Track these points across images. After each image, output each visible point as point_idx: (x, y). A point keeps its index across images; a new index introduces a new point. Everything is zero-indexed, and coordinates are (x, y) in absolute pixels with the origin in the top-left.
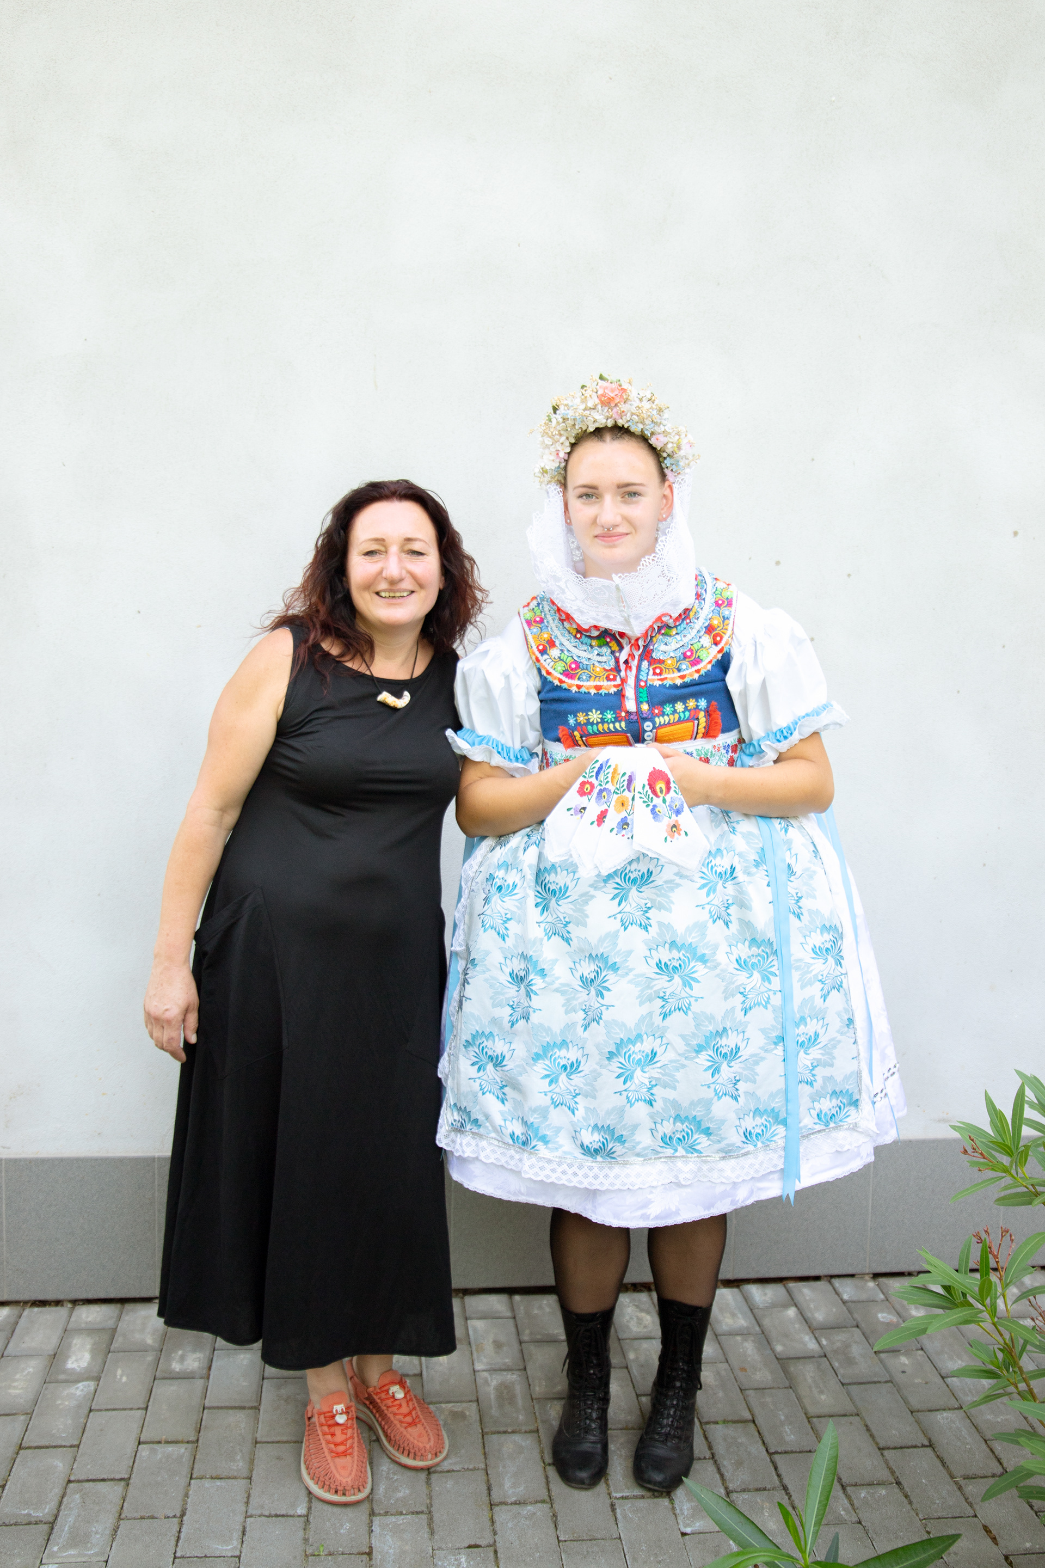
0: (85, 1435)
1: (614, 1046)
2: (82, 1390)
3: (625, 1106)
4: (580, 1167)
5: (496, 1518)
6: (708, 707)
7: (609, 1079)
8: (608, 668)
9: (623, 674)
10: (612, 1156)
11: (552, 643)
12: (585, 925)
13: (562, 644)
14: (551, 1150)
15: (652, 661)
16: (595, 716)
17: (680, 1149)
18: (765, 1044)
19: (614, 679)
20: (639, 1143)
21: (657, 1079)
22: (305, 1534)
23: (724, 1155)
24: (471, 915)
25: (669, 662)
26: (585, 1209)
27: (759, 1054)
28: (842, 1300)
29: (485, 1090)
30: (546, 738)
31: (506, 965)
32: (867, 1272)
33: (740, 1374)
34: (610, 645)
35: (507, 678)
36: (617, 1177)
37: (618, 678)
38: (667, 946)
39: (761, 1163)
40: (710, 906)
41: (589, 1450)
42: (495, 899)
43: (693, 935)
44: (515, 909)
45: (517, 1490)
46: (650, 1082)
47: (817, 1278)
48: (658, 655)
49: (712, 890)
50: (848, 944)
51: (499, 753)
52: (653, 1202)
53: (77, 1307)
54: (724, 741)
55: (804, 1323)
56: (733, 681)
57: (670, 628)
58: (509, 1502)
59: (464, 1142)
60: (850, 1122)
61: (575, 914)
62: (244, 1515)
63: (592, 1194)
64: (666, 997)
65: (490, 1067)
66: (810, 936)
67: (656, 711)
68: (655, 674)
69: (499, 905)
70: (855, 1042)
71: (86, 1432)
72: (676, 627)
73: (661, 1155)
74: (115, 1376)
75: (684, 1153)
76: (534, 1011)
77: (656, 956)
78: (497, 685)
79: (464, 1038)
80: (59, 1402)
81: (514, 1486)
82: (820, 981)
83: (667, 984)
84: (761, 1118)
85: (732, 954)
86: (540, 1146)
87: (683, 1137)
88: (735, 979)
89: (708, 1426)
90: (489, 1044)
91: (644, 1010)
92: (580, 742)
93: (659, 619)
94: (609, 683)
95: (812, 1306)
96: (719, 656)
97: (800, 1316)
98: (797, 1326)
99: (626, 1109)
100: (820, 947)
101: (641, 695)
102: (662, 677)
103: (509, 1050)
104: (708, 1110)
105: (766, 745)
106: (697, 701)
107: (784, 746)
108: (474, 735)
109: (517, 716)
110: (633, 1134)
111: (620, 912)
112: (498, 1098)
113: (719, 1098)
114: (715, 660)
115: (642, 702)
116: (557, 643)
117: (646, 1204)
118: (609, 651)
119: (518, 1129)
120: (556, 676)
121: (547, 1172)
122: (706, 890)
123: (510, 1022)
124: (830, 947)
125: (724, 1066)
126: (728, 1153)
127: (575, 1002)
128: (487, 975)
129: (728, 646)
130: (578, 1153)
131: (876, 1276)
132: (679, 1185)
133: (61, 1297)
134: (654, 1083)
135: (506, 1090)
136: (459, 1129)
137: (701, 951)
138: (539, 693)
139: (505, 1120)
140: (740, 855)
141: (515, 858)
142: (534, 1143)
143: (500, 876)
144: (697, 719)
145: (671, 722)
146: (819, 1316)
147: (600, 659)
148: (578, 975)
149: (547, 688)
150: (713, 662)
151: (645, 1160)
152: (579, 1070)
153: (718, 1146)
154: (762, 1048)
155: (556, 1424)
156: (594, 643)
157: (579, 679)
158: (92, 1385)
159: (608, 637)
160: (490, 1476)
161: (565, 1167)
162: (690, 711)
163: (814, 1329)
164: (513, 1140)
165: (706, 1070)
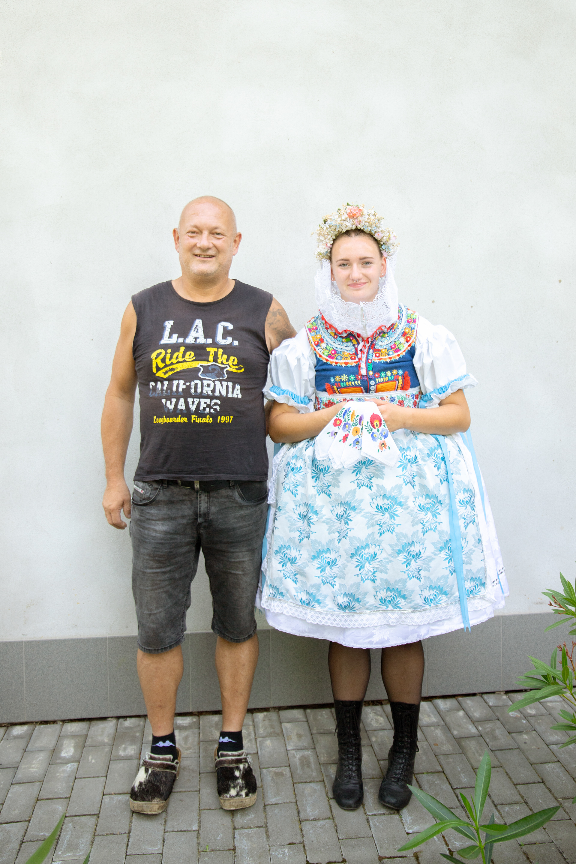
0: (73, 792)
1: (354, 550)
2: (70, 768)
3: (360, 582)
4: (338, 616)
5: (303, 828)
6: (403, 374)
7: (352, 569)
8: (351, 353)
9: (359, 356)
10: (354, 609)
11: (322, 340)
12: (338, 487)
13: (327, 341)
14: (322, 607)
15: (375, 350)
16: (344, 378)
17: (390, 606)
18: (435, 551)
19: (355, 359)
20: (368, 602)
21: (377, 568)
22: (198, 840)
23: (413, 610)
24: (278, 484)
25: (383, 350)
26: (339, 639)
27: (431, 556)
28: (489, 706)
29: (286, 576)
30: (318, 390)
31: (297, 510)
32: (502, 690)
33: (435, 747)
34: (352, 341)
35: (299, 360)
36: (356, 621)
37: (357, 358)
38: (381, 497)
39: (433, 615)
40: (404, 476)
41: (353, 788)
42: (291, 474)
43: (395, 491)
44: (301, 480)
45: (314, 813)
46: (373, 570)
47: (474, 695)
48: (378, 347)
49: (405, 468)
50: (477, 499)
51: (293, 399)
52: (375, 634)
53: (65, 724)
54: (411, 392)
55: (469, 719)
56: (416, 362)
57: (385, 333)
58: (310, 819)
59: (276, 604)
60: (481, 594)
61: (333, 481)
62: (163, 831)
63: (343, 630)
64: (381, 524)
65: (289, 564)
66: (457, 495)
67: (377, 375)
68: (376, 356)
69: (293, 478)
70: (482, 552)
71: (73, 790)
72: (387, 333)
73: (380, 609)
74: (88, 759)
75: (392, 608)
76: (312, 533)
77: (376, 502)
78: (293, 363)
79: (275, 549)
80: (58, 774)
81: (312, 810)
82: (463, 518)
83: (382, 517)
84: (433, 591)
85: (416, 502)
86: (316, 605)
87: (392, 599)
88: (418, 515)
89: (418, 775)
90: (288, 552)
91: (370, 531)
92: (337, 392)
93: (380, 328)
94: (352, 361)
95: (472, 709)
96: (409, 348)
97: (466, 715)
98: (464, 720)
99: (361, 584)
100: (463, 500)
101: (369, 367)
102: (380, 358)
103: (299, 555)
104: (405, 585)
105: (434, 396)
106: (398, 371)
107: (443, 396)
108: (280, 389)
109: (304, 380)
110: (365, 597)
111: (357, 480)
112: (293, 580)
113: (410, 579)
114: (407, 350)
115: (369, 371)
116: (325, 340)
117: (371, 636)
118: (352, 344)
119: (304, 597)
120: (324, 357)
121: (320, 619)
122: (401, 468)
123: (299, 539)
124: (468, 500)
125: (413, 561)
126: (415, 609)
127: (334, 528)
128: (287, 515)
129: (413, 343)
130: (336, 608)
131: (507, 692)
132: (389, 626)
133: (56, 719)
134: (375, 570)
135: (298, 576)
136: (273, 597)
137: (399, 500)
138: (315, 367)
139: (297, 592)
140: (420, 450)
141: (301, 453)
142: (313, 604)
143: (293, 463)
144: (398, 380)
145: (384, 381)
146: (477, 715)
147: (347, 348)
148: (335, 513)
149: (320, 364)
150: (406, 351)
151: (371, 612)
152: (336, 564)
153: (410, 605)
154: (433, 553)
155: (333, 777)
156: (344, 340)
157: (336, 359)
158: (76, 765)
159: (352, 336)
160: (299, 806)
161: (329, 616)
162: (394, 376)
163: (474, 722)
164: (302, 603)
165: (403, 564)
